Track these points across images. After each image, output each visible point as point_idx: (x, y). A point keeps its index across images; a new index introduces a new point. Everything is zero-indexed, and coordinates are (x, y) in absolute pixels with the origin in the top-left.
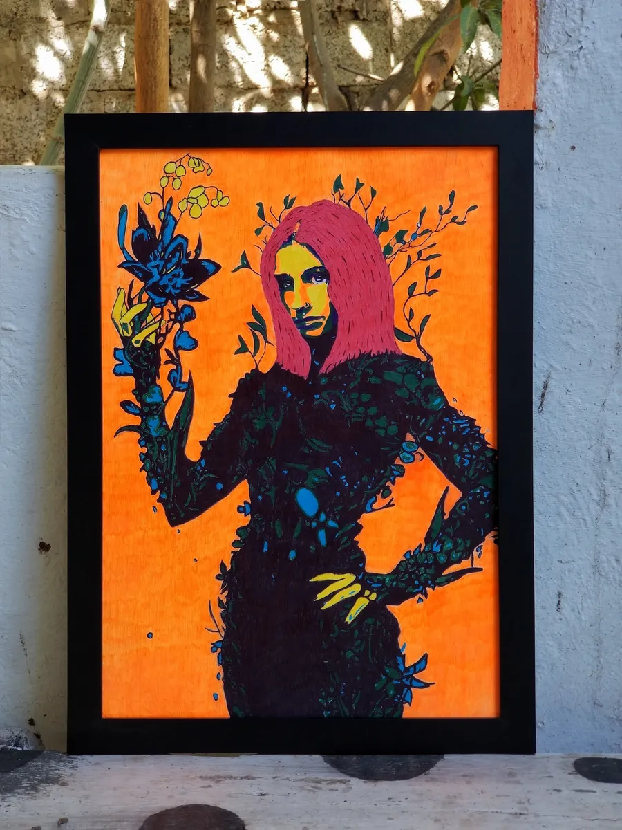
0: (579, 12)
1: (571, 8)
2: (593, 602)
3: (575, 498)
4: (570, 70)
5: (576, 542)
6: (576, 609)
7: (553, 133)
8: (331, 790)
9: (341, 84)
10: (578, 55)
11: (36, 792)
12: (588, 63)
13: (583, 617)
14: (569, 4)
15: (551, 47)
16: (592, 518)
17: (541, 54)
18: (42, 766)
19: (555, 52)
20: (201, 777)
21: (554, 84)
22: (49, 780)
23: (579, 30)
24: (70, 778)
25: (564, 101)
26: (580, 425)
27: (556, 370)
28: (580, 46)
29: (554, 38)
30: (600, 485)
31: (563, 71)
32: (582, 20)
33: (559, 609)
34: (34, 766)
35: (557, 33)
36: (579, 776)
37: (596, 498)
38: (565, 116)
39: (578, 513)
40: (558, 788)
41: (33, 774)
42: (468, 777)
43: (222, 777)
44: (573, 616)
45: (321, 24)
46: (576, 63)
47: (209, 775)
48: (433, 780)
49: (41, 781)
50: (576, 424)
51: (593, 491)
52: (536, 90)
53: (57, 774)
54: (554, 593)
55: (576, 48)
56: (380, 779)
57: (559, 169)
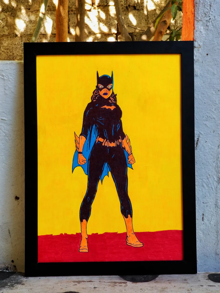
0: (209, 6)
1: (206, 5)
2: (215, 217)
3: (208, 180)
4: (206, 27)
5: (209, 196)
6: (209, 220)
7: (200, 49)
8: (120, 286)
9: (130, 32)
10: (209, 21)
11: (13, 287)
12: (212, 24)
13: (212, 223)
14: (206, 3)
15: (199, 18)
16: (215, 187)
17: (196, 21)
18: (16, 278)
19: (201, 20)
20: (73, 281)
21: (201, 32)
22: (18, 283)
23: (209, 12)
24: (25, 282)
25: (204, 38)
26: (210, 154)
27: (201, 134)
28: (210, 18)
29: (200, 15)
30: (217, 175)
31: (204, 27)
32: (210, 9)
33: (203, 220)
34: (12, 277)
35: (201, 13)
36: (210, 280)
37: (216, 180)
38: (205, 43)
39: (210, 185)
40: (202, 285)
41: (12, 280)
42: (170, 281)
43: (80, 281)
44: (208, 222)
45: (123, 11)
46: (208, 24)
47: (76, 281)
48: (157, 282)
49: (15, 283)
50: (209, 153)
51: (215, 177)
52: (194, 34)
53: (21, 281)
54: (201, 214)
55: (208, 18)
56: (138, 282)
57: (202, 62)
